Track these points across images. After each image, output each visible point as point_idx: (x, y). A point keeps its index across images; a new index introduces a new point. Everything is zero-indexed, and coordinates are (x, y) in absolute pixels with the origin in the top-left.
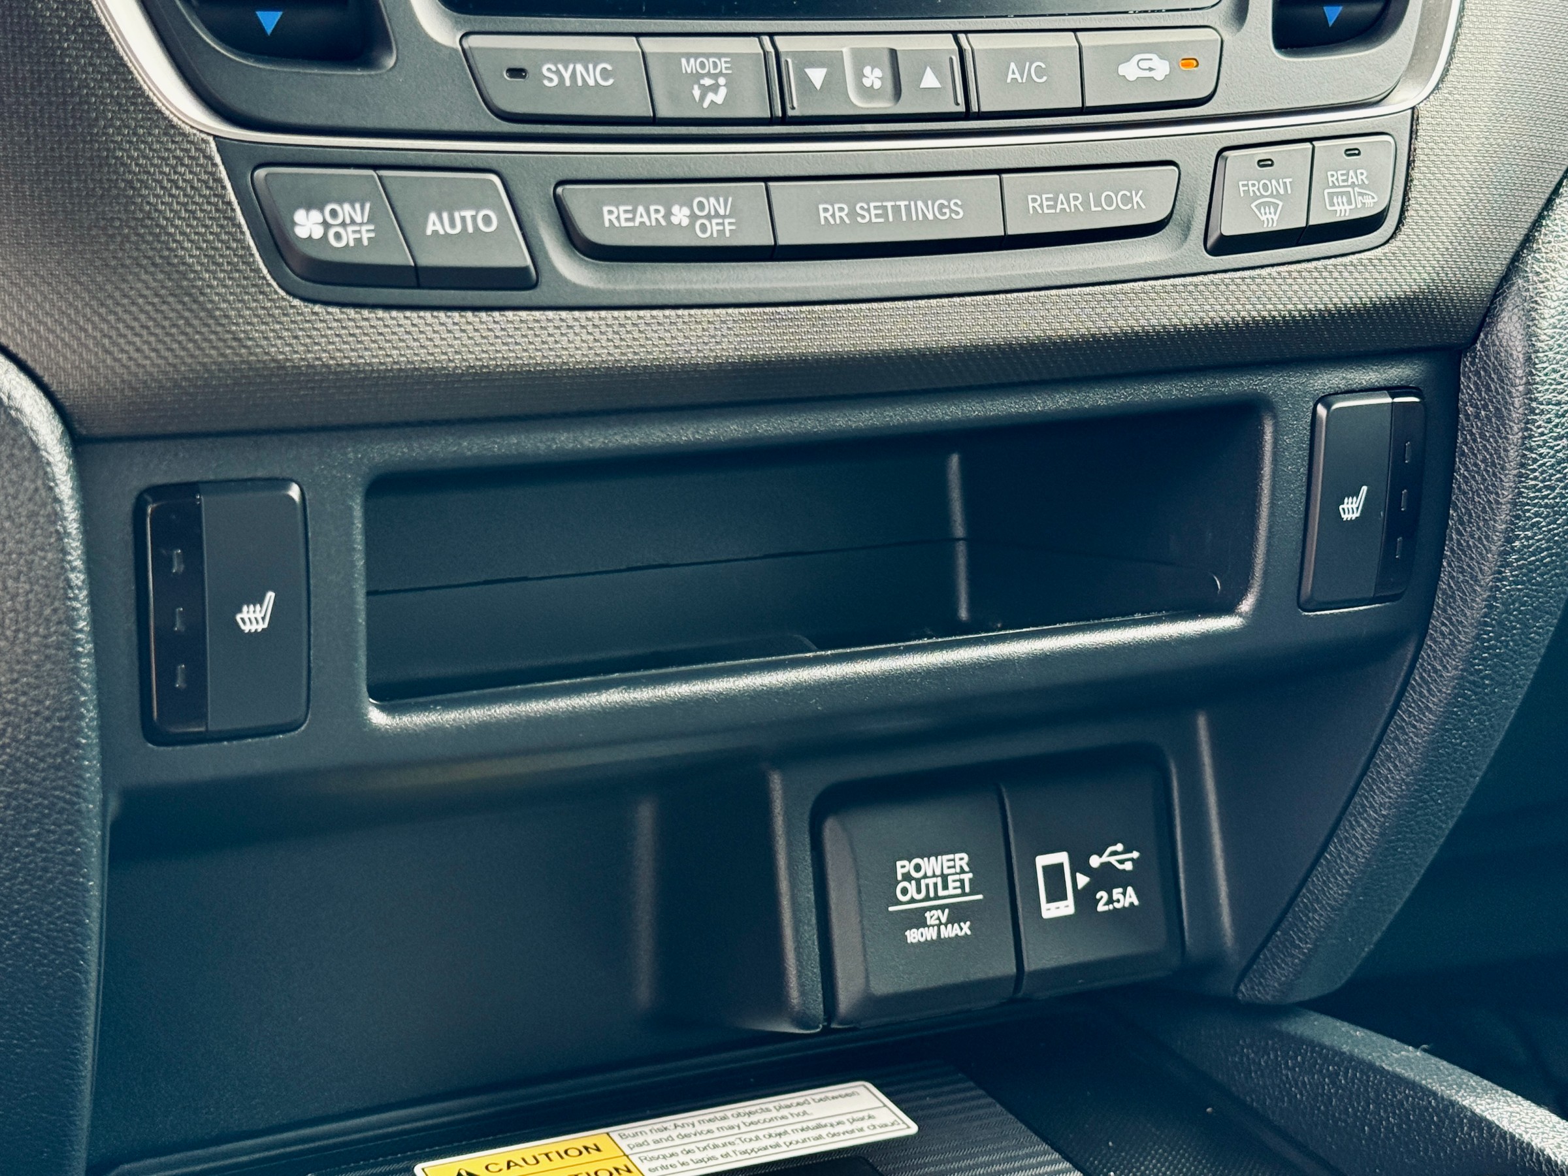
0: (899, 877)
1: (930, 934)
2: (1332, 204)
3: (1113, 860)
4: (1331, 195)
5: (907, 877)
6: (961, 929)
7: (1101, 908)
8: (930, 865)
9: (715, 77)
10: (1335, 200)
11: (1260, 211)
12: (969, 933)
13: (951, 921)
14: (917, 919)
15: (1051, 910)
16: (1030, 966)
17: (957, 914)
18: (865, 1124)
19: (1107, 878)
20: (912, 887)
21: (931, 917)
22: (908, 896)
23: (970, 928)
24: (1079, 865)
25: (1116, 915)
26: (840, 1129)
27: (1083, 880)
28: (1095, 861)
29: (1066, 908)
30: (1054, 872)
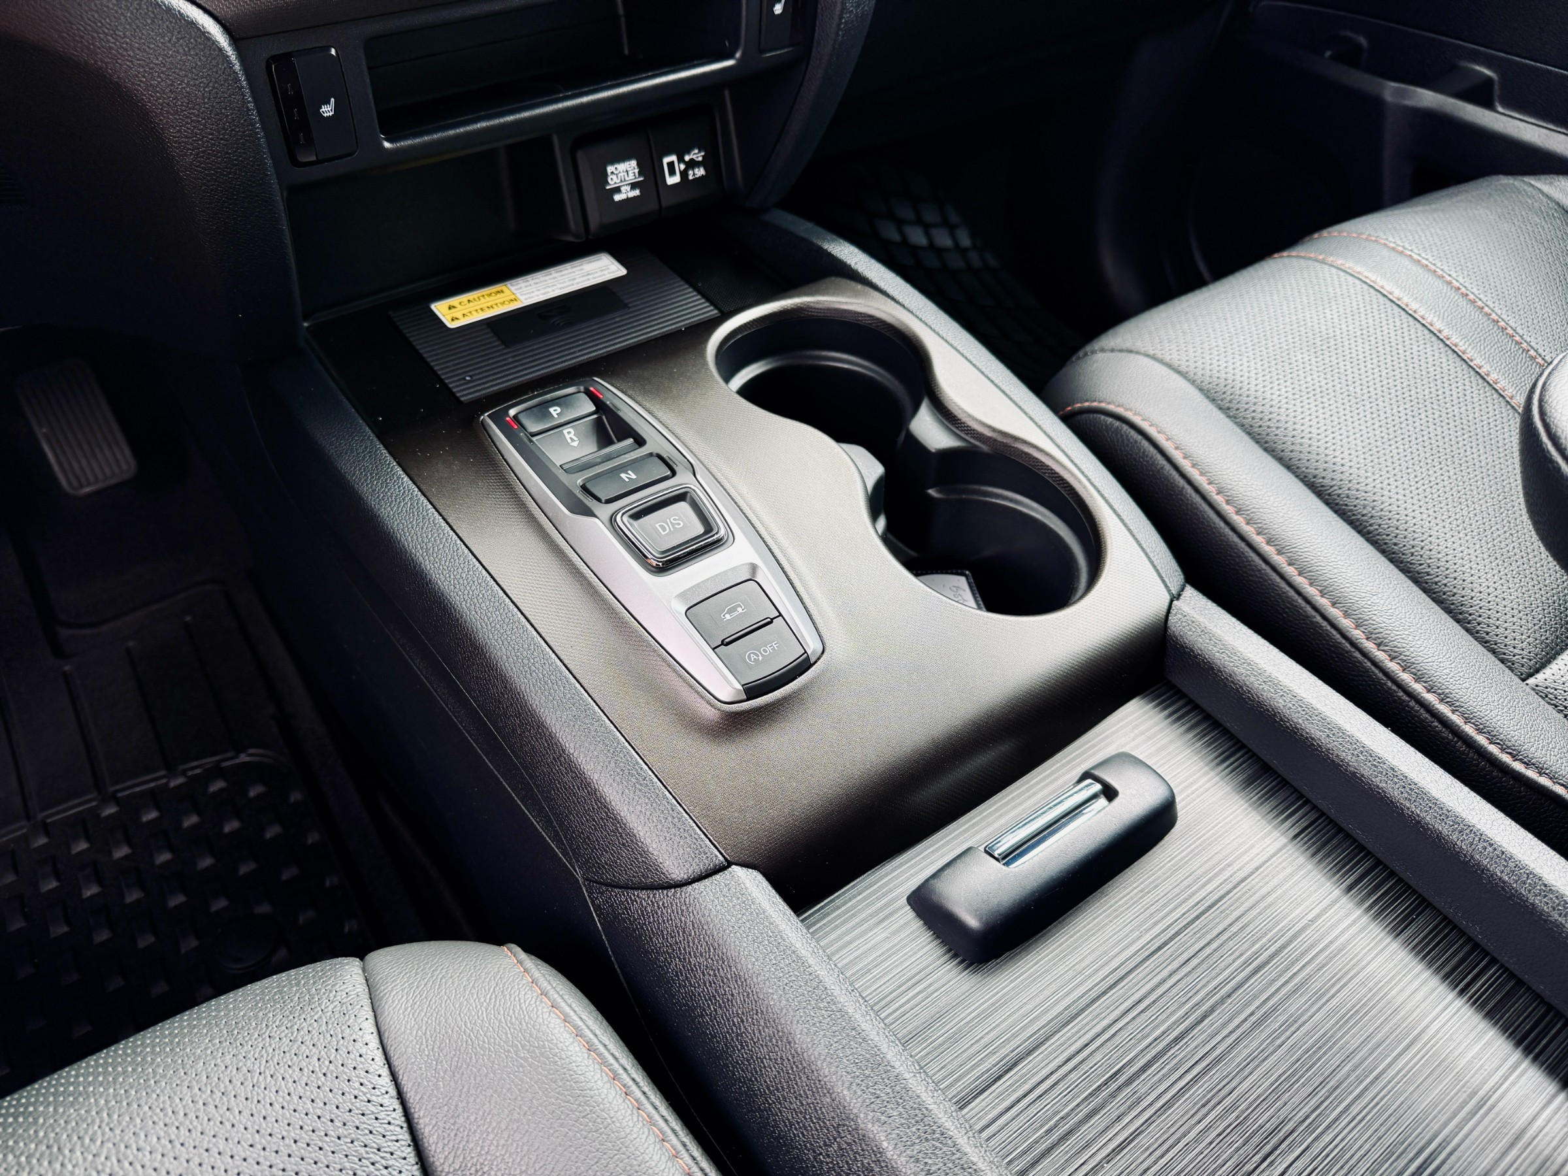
0: (609, 174)
1: (623, 196)
3: (694, 157)
5: (612, 173)
6: (636, 193)
7: (691, 177)
8: (622, 167)
12: (639, 194)
13: (631, 190)
14: (617, 190)
15: (670, 181)
16: (664, 204)
17: (634, 186)
18: (606, 272)
19: (692, 164)
20: (614, 178)
21: (623, 189)
22: (613, 181)
23: (639, 192)
24: (681, 160)
25: (697, 180)
26: (596, 275)
27: (683, 167)
28: (687, 158)
29: (677, 179)
30: (671, 165)
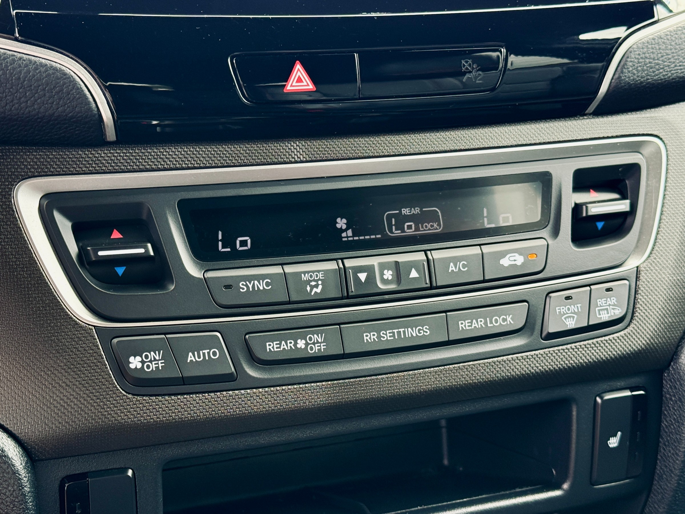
2: (600, 314)
4: (599, 310)
9: (317, 281)
10: (601, 312)
11: (566, 320)
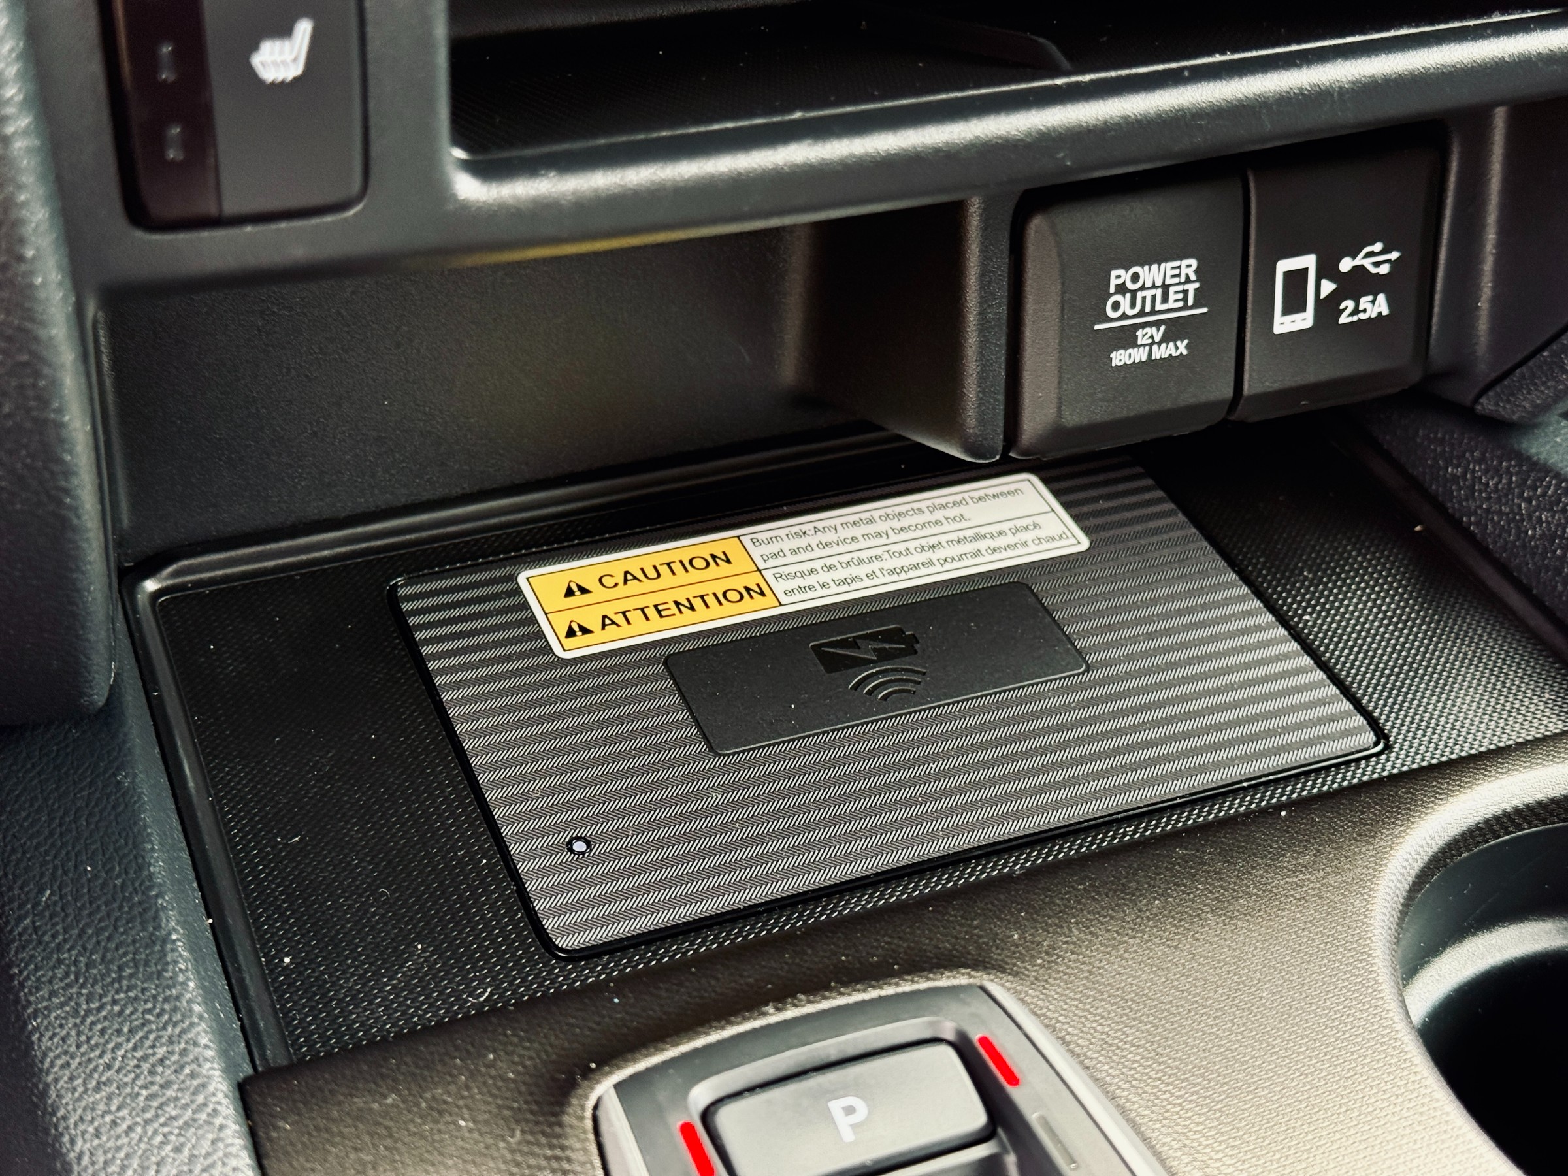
0: (1112, 290)
1: (1139, 355)
3: (1367, 263)
5: (1122, 289)
6: (1177, 348)
7: (1344, 319)
8: (1151, 274)
12: (1185, 352)
13: (1166, 339)
14: (1126, 338)
15: (1284, 324)
16: (1250, 388)
17: (1174, 330)
18: (1030, 538)
19: (1357, 284)
20: (1125, 301)
21: (1142, 336)
22: (1119, 311)
23: (1187, 347)
24: (1327, 269)
25: (1360, 327)
26: (1001, 542)
27: (1328, 287)
28: (1346, 265)
29: (1304, 320)
30: (1296, 279)
